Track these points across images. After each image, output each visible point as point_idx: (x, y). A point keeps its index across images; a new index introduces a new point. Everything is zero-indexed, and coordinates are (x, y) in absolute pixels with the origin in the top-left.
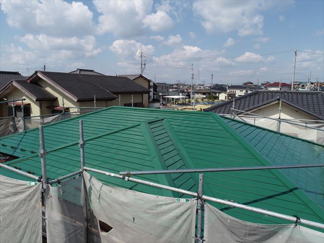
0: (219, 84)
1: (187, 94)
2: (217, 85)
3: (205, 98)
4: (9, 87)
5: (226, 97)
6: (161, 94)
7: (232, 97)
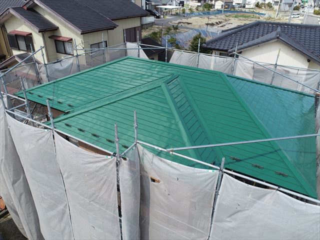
3: (200, 6)
4: (7, 14)
5: (222, 6)
6: (153, 4)
7: (229, 5)
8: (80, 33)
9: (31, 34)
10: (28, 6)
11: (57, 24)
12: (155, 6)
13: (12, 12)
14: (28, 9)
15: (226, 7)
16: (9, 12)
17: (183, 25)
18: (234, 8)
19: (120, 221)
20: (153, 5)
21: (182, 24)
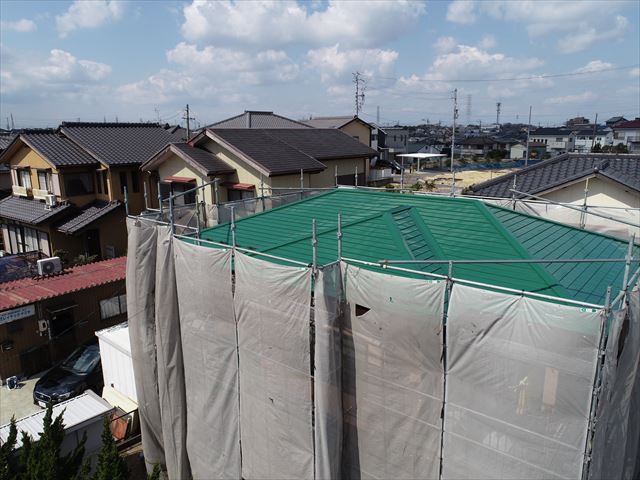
0: (512, 123)
1: (443, 147)
2: (508, 126)
3: (482, 155)
4: (165, 153)
5: (525, 152)
6: (391, 150)
7: (538, 153)
8: (267, 174)
9: (195, 180)
10: (196, 140)
11: (234, 165)
12: (395, 154)
13: (173, 149)
14: (195, 145)
15: (533, 154)
16: (169, 150)
17: (446, 183)
18: (549, 157)
19: (313, 380)
20: (391, 154)
21: (444, 181)
